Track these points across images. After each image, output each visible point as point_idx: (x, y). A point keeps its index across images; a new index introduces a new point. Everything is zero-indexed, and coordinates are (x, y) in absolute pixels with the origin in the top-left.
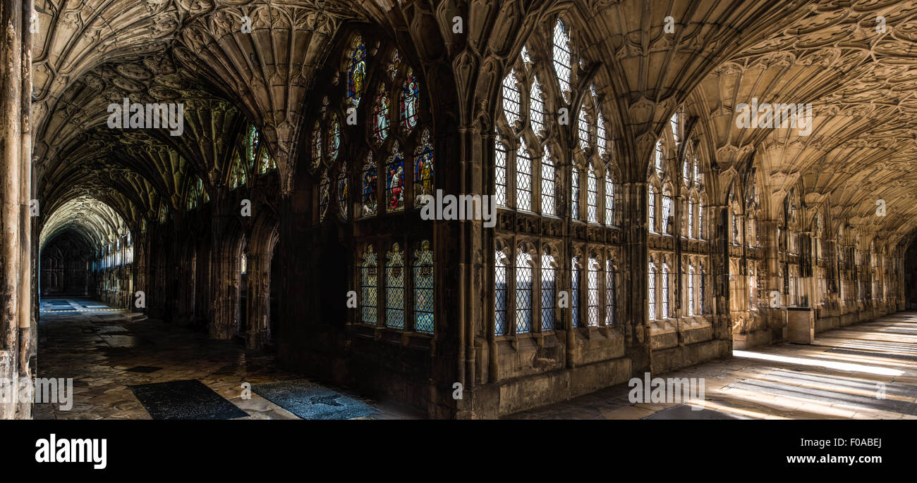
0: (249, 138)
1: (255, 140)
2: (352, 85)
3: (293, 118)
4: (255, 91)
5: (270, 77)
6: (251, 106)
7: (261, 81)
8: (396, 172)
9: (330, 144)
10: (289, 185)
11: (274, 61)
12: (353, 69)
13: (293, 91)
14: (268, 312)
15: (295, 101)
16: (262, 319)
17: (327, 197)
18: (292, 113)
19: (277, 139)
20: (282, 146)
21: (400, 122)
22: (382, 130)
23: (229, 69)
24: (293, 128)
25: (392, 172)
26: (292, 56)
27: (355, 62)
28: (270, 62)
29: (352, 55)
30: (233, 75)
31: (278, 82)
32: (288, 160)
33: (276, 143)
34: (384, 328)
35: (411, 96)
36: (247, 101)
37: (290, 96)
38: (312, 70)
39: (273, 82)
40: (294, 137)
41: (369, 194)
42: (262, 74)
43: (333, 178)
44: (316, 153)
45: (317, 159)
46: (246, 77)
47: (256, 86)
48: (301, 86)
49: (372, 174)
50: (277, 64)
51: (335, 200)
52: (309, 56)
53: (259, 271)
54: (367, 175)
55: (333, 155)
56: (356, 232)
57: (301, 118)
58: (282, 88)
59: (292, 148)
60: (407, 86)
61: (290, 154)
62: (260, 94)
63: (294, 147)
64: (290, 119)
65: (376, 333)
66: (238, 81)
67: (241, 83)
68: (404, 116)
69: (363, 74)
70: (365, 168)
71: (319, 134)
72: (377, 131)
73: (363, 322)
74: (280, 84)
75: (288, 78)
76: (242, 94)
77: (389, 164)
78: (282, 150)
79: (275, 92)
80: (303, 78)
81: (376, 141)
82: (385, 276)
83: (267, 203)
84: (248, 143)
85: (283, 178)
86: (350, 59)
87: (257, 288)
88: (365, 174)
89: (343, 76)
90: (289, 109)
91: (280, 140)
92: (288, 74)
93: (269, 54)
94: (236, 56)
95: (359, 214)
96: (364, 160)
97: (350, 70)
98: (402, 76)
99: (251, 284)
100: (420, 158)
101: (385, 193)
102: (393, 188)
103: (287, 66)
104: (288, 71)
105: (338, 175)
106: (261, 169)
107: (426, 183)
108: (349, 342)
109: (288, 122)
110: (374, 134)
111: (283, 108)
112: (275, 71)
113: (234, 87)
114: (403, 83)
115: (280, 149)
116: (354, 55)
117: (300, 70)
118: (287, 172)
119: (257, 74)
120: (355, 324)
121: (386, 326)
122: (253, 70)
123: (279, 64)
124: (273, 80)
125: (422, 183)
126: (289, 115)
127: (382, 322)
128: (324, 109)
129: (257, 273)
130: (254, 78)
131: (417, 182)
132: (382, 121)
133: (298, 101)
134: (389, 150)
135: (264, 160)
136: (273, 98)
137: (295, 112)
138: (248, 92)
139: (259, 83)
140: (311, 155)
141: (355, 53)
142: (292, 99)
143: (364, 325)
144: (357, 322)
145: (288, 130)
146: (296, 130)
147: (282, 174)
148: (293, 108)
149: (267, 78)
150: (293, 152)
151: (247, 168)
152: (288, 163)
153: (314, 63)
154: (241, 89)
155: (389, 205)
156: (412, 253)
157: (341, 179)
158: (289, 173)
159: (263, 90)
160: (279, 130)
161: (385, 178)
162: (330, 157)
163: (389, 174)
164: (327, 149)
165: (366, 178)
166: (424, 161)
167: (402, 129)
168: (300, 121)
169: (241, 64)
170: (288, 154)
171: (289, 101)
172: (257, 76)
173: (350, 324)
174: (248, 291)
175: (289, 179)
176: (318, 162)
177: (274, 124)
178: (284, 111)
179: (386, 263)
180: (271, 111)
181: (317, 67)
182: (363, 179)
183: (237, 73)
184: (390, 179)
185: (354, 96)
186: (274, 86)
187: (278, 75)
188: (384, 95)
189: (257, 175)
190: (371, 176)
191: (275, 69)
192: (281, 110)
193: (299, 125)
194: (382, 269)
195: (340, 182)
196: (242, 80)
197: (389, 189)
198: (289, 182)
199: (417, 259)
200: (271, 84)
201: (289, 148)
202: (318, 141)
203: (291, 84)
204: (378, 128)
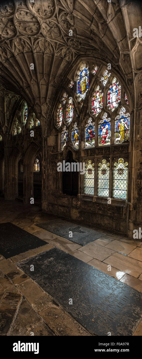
0: (22, 112)
1: (25, 113)
2: (80, 88)
3: (49, 102)
4: (32, 86)
5: (41, 80)
6: (29, 94)
7: (36, 81)
8: (104, 128)
9: (67, 115)
10: (46, 133)
11: (43, 71)
12: (80, 80)
13: (50, 88)
14: (33, 189)
15: (51, 94)
16: (31, 191)
17: (65, 139)
18: (49, 100)
19: (41, 111)
20: (44, 115)
21: (107, 104)
22: (96, 108)
23: (20, 74)
24: (49, 107)
25: (102, 127)
26: (52, 70)
27: (81, 77)
28: (41, 72)
29: (80, 73)
30: (21, 76)
31: (44, 83)
32: (46, 121)
33: (41, 113)
34: (97, 196)
35: (114, 92)
36: (27, 92)
37: (49, 91)
38: (60, 79)
39: (41, 83)
40: (49, 111)
41: (89, 138)
42: (37, 77)
43: (69, 130)
44: (59, 119)
45: (59, 122)
46: (28, 79)
47: (33, 84)
48: (54, 87)
49: (91, 128)
50: (44, 74)
51: (70, 140)
52: (60, 71)
53: (28, 171)
54: (88, 129)
55: (69, 120)
56: (83, 155)
57: (53, 102)
58: (45, 86)
59: (48, 116)
60: (112, 87)
61: (47, 119)
62: (34, 88)
63: (49, 116)
64: (48, 102)
65: (94, 199)
66: (24, 80)
67: (25, 81)
68: (109, 102)
69: (86, 82)
70: (86, 126)
71: (61, 111)
72: (94, 109)
73: (85, 194)
74: (45, 84)
75: (49, 81)
76: (25, 88)
77: (100, 124)
78: (43, 117)
79: (42, 88)
80: (55, 83)
81: (93, 113)
82: (98, 174)
83: (34, 141)
84: (22, 114)
85: (43, 130)
86: (79, 76)
87: (28, 179)
88: (87, 128)
89: (75, 83)
90: (48, 97)
91: (43, 112)
92: (49, 79)
93: (41, 68)
94: (24, 67)
95: (83, 147)
96: (87, 122)
97: (79, 81)
98: (110, 83)
99: (25, 177)
100: (118, 121)
101: (98, 137)
102: (102, 135)
103: (49, 75)
104: (49, 78)
105: (72, 129)
106: (29, 127)
107: (121, 133)
108: (79, 202)
109: (47, 104)
110: (92, 110)
111: (45, 96)
112: (43, 77)
113: (21, 84)
114: (109, 86)
115: (43, 116)
116: (81, 73)
117: (54, 78)
118: (45, 127)
119: (34, 78)
120: (82, 194)
121: (98, 196)
122: (32, 75)
123: (45, 74)
124: (42, 82)
125: (119, 132)
126: (48, 100)
127: (96, 194)
128: (63, 99)
129: (28, 172)
130: (32, 80)
131: (117, 132)
132: (96, 104)
133: (52, 94)
134: (101, 117)
135: (31, 122)
136: (41, 91)
137: (50, 99)
138: (29, 87)
139: (34, 82)
140: (56, 120)
141: (82, 72)
142: (50, 92)
143: (86, 195)
144: (83, 194)
145: (47, 107)
146: (50, 108)
147: (43, 128)
148: (49, 98)
149: (39, 80)
150: (48, 118)
151: (22, 126)
152: (46, 123)
153: (61, 76)
154: (25, 85)
155: (100, 142)
156: (113, 164)
157: (73, 131)
158: (46, 127)
159: (36, 86)
160: (42, 107)
161: (98, 130)
162: (67, 121)
163: (101, 128)
164: (66, 117)
165: (87, 130)
166: (121, 122)
167: (109, 108)
168: (52, 104)
169: (26, 71)
170: (46, 119)
171: (48, 93)
172: (34, 79)
173: (80, 195)
174: (24, 180)
175: (46, 131)
176: (60, 123)
177: (41, 104)
178: (46, 98)
179: (98, 168)
180: (40, 97)
181: (62, 78)
182: (86, 131)
183: (24, 76)
184: (101, 131)
185: (81, 92)
186: (41, 85)
187: (44, 79)
188: (98, 92)
189: (27, 129)
190: (90, 129)
191: (43, 76)
192: (44, 98)
193: (52, 106)
194: (96, 171)
195: (72, 132)
196: (26, 80)
197: (100, 135)
198: (46, 132)
199: (116, 167)
200: (40, 84)
201: (46, 116)
202: (60, 114)
203: (50, 85)
204: (94, 107)
